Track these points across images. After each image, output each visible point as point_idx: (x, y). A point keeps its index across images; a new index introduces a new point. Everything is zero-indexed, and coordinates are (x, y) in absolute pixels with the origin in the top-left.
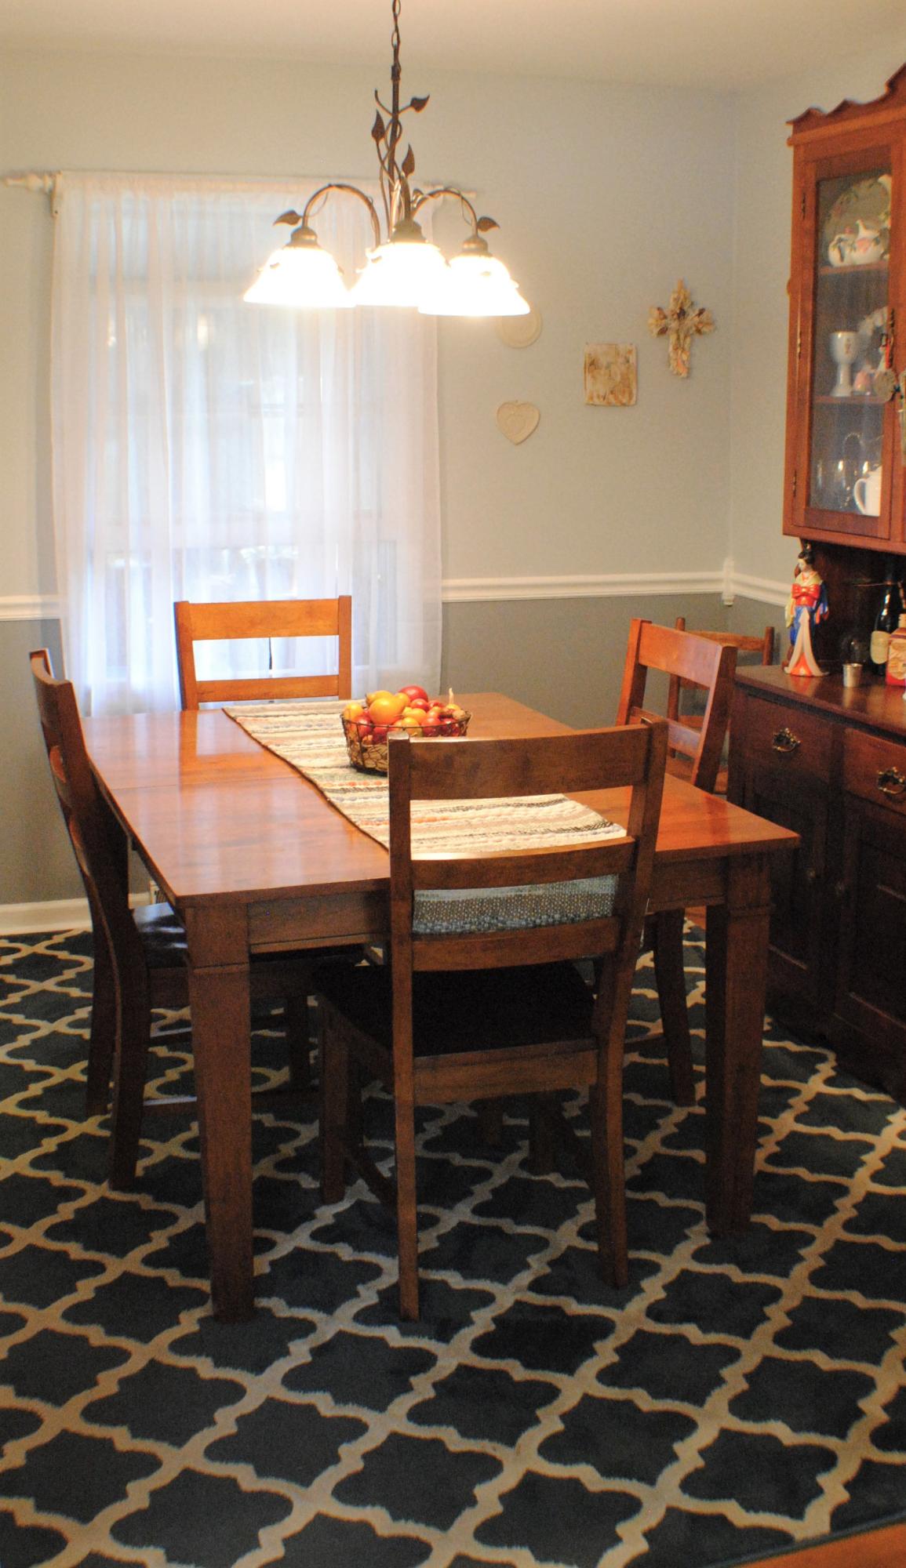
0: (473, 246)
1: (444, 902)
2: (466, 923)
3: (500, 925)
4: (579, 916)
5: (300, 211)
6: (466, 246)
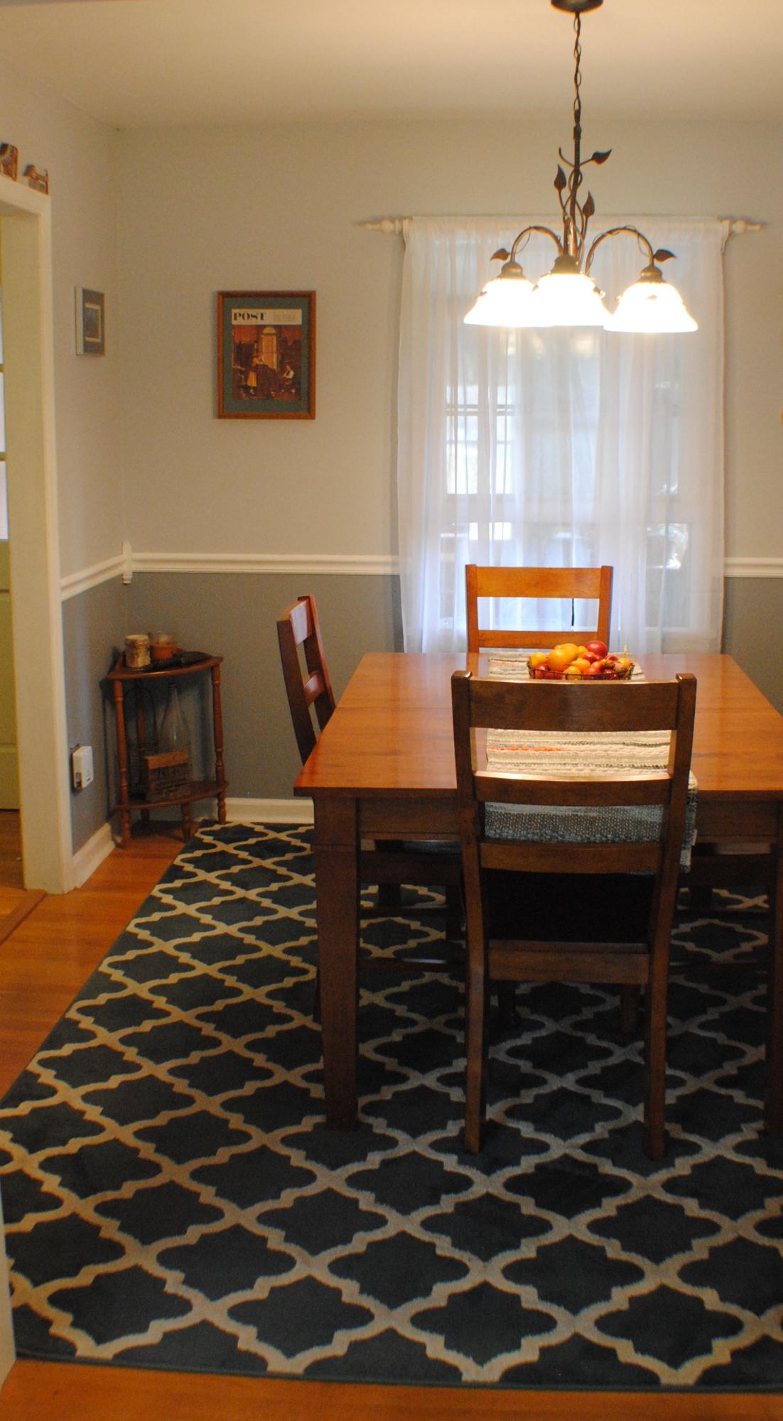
0: (649, 274)
1: (510, 814)
2: (529, 833)
3: (560, 838)
4: (630, 839)
5: (509, 250)
6: (643, 274)
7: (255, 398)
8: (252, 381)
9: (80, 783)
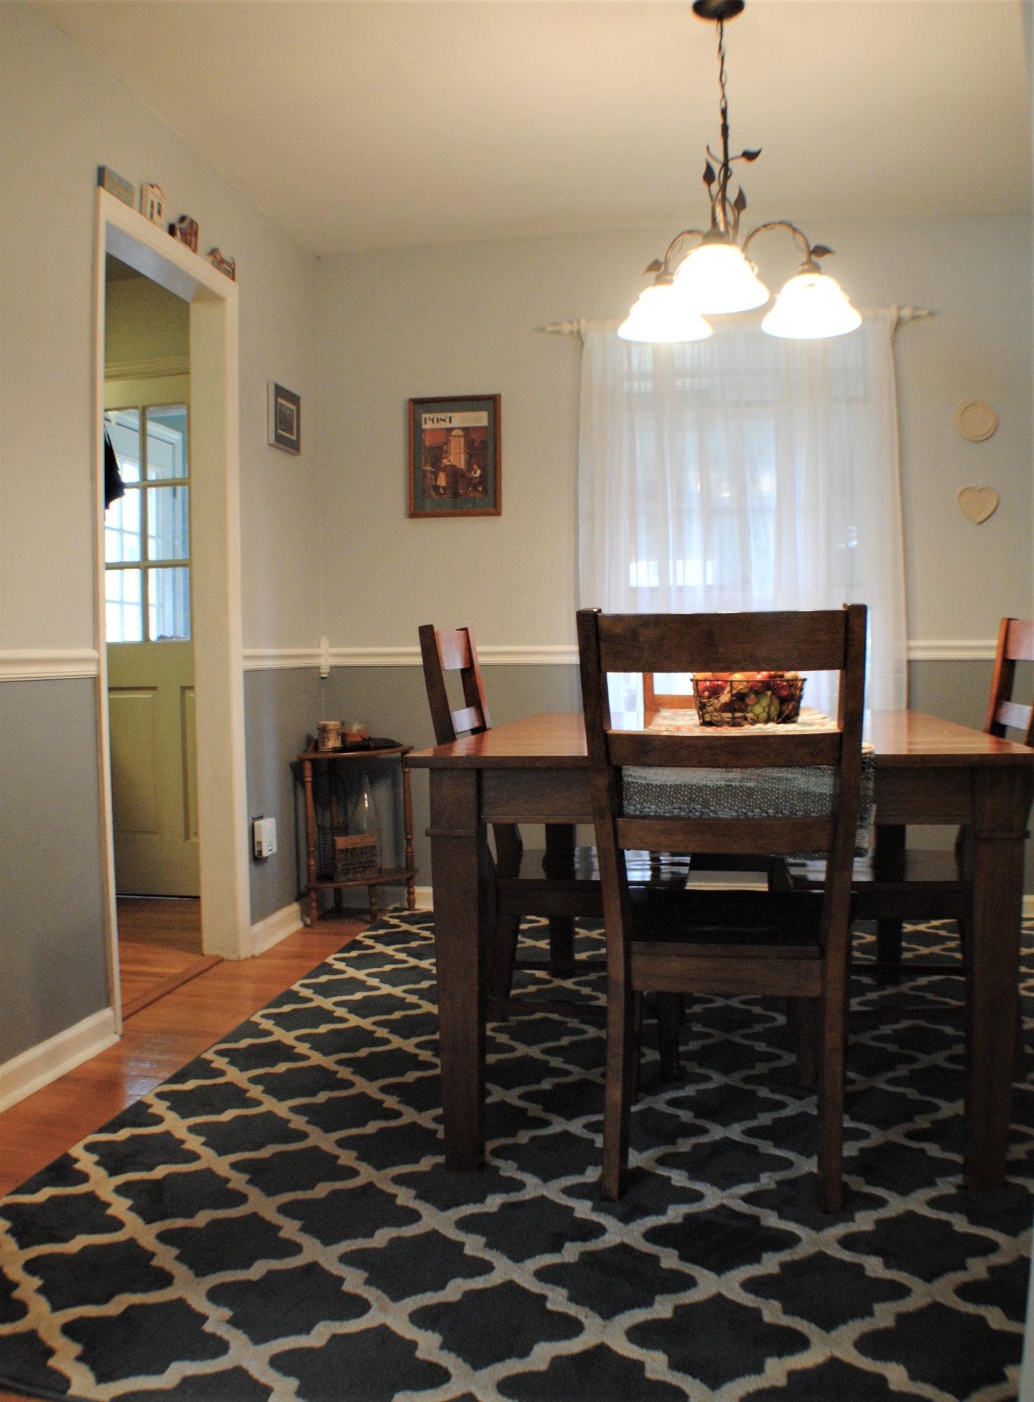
0: (806, 267)
1: (652, 785)
2: (675, 808)
3: (712, 815)
4: (796, 814)
5: (662, 260)
6: (800, 268)
7: (445, 496)
8: (442, 481)
9: (260, 852)
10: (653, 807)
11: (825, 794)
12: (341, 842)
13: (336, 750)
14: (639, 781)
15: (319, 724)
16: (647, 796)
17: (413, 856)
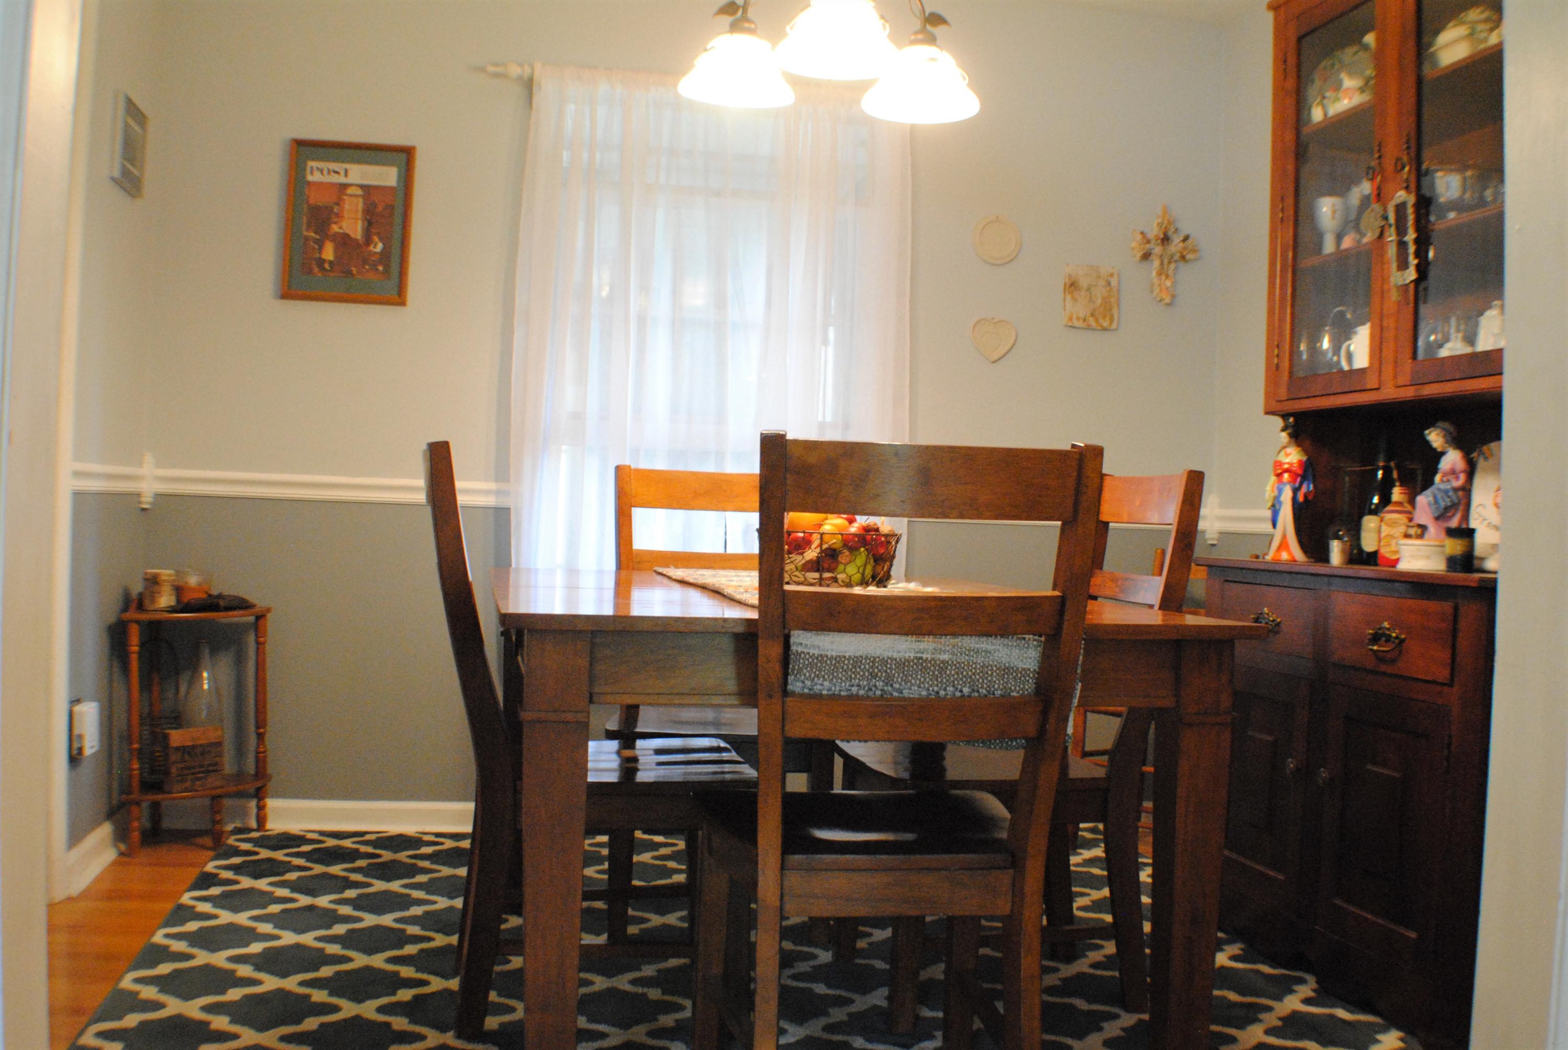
0: (920, 36)
2: (853, 686)
3: (895, 694)
4: (994, 694)
5: (740, 1)
6: (913, 37)
7: (332, 274)
8: (329, 253)
9: (80, 750)
10: (827, 684)
11: (1029, 670)
12: (177, 737)
13: (173, 610)
14: (812, 652)
15: (146, 573)
16: (820, 670)
17: (265, 757)
